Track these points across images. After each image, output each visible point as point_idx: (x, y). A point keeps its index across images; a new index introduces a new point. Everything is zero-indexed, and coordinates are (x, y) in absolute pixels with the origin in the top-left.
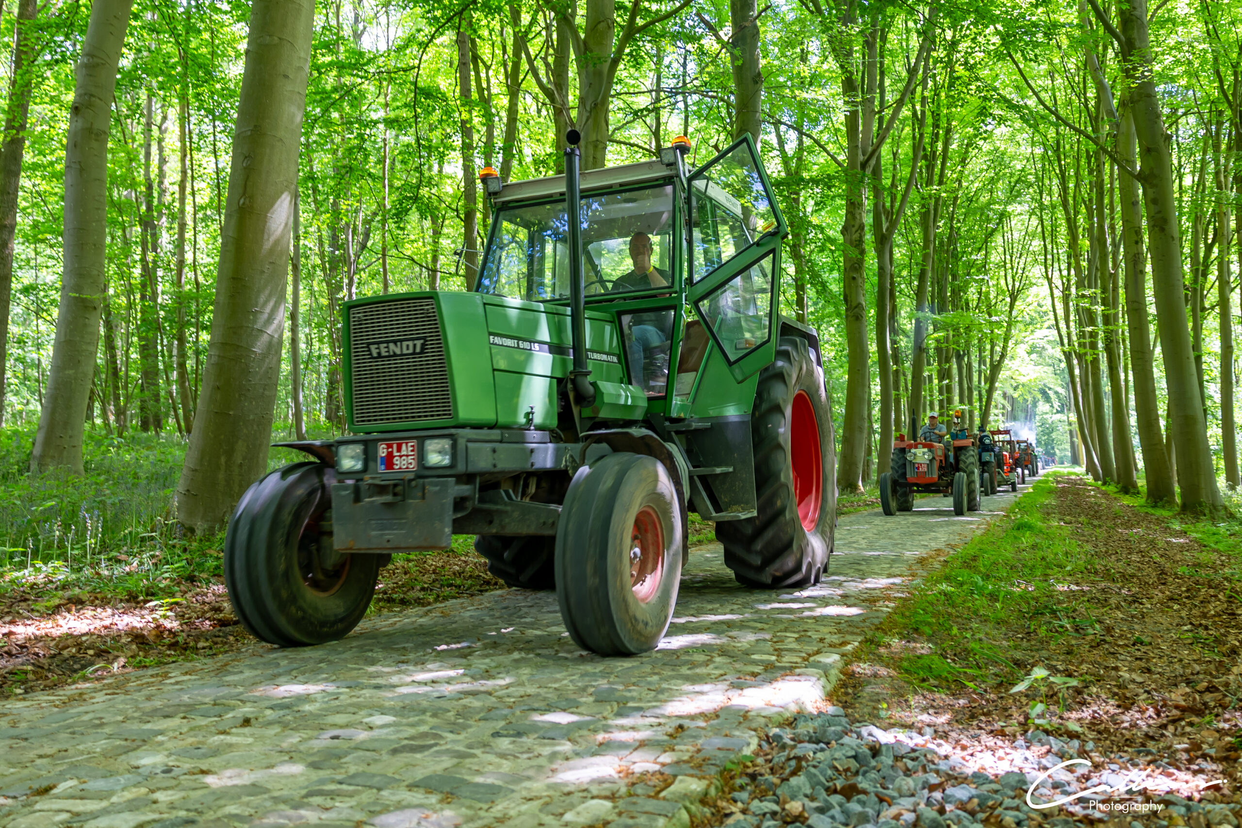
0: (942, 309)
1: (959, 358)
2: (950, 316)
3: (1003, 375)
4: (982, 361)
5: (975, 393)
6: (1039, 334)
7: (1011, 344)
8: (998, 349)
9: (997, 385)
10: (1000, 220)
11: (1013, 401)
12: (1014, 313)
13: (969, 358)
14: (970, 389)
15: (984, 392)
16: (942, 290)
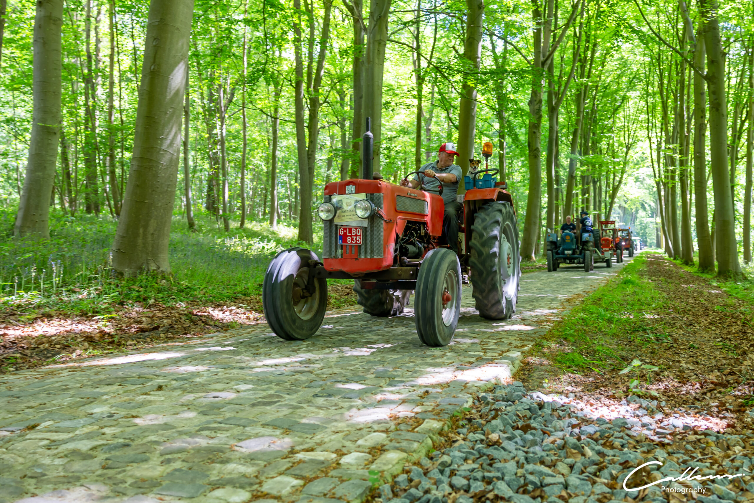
0: (586, 153)
1: (595, 183)
2: (590, 157)
3: (619, 194)
4: (608, 185)
5: (603, 205)
6: (641, 170)
7: (625, 176)
8: (617, 179)
9: (616, 200)
10: (623, 100)
11: (624, 209)
12: (628, 158)
13: (600, 183)
14: (600, 202)
15: (608, 204)
16: (586, 142)
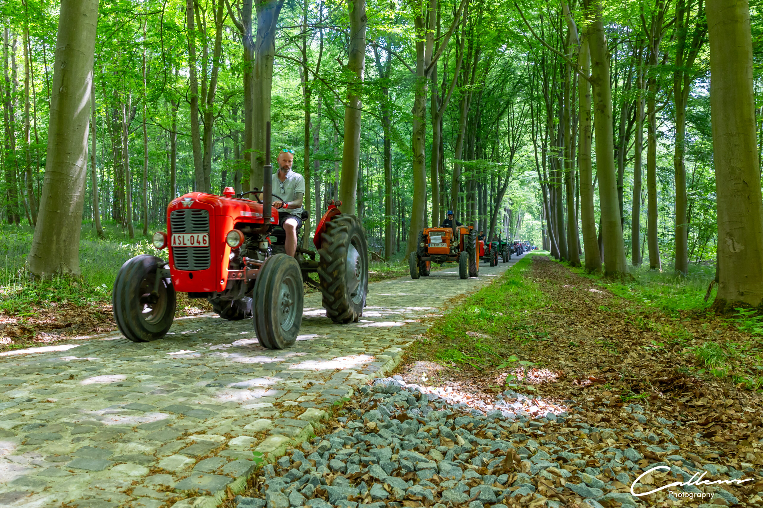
0: (470, 158)
1: (480, 187)
2: (473, 162)
3: (504, 197)
4: (493, 189)
5: (488, 208)
6: (527, 174)
7: (510, 179)
8: (503, 182)
9: (501, 203)
10: (507, 105)
11: (510, 212)
12: (513, 162)
13: (485, 187)
14: (485, 205)
15: (493, 207)
16: (470, 147)
